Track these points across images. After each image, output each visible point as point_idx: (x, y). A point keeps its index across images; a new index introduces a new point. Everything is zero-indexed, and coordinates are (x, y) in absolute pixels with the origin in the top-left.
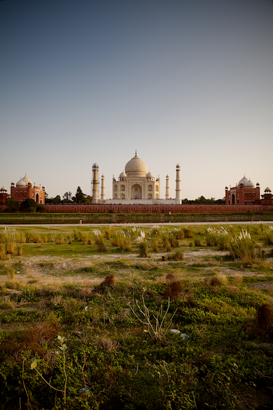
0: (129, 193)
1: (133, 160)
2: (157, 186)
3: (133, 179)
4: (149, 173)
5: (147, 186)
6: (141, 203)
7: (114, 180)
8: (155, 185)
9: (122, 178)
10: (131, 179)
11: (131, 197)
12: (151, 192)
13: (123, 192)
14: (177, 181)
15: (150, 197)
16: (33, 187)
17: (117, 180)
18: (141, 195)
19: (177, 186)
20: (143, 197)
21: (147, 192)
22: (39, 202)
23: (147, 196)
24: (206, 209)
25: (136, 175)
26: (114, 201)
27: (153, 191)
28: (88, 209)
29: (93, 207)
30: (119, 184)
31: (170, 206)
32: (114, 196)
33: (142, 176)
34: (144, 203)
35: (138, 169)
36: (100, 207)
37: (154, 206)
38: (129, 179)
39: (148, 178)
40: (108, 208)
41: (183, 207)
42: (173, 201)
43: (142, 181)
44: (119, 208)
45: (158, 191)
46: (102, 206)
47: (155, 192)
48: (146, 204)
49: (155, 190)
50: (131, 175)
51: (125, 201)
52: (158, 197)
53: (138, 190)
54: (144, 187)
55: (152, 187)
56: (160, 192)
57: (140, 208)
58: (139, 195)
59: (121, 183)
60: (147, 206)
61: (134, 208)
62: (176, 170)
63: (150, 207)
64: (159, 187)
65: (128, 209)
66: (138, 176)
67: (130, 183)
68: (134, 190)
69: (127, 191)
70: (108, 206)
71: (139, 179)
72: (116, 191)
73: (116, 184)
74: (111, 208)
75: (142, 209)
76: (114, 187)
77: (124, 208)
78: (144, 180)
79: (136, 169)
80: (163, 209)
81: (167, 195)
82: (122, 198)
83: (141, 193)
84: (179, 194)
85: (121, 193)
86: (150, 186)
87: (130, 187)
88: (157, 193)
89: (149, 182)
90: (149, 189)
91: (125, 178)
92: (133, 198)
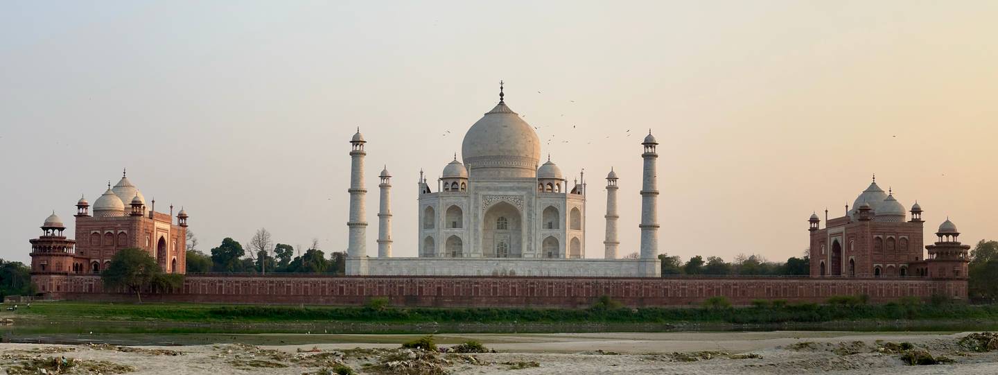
0: (476, 234)
1: (490, 119)
2: (575, 210)
3: (489, 184)
4: (549, 163)
5: (539, 212)
6: (519, 273)
7: (425, 190)
8: (569, 209)
9: (450, 181)
10: (484, 184)
11: (485, 248)
12: (554, 232)
13: (457, 231)
14: (648, 194)
15: (549, 248)
16: (147, 213)
17: (434, 188)
18: (519, 243)
19: (648, 211)
20: (524, 250)
21: (541, 233)
22: (169, 267)
23: (540, 245)
24: (744, 293)
25: (503, 172)
26: (423, 264)
27: (561, 227)
28: (332, 291)
29: (351, 285)
30: (441, 200)
31: (619, 281)
32: (423, 245)
33: (522, 176)
34: (529, 271)
35: (510, 151)
36: (375, 286)
37: (566, 281)
38: (479, 185)
39: (545, 183)
40: (403, 287)
41: (666, 284)
42: (632, 266)
43: (524, 193)
44: (439, 289)
45: (579, 229)
46: (381, 280)
47: (567, 232)
48: (536, 273)
49: (567, 225)
50: (485, 172)
51: (463, 264)
52: (579, 250)
53: (506, 223)
54: (529, 215)
55: (558, 214)
56: (584, 231)
57: (514, 289)
58: (513, 243)
59: (448, 201)
60: (541, 280)
61: (495, 289)
62: (643, 156)
63: (552, 284)
64: (582, 214)
65: (473, 291)
66: (509, 174)
67: (480, 198)
68: (495, 226)
69: (468, 229)
70: (402, 283)
71: (511, 185)
72: (432, 226)
73: (431, 201)
74: (411, 290)
75: (521, 292)
76: (423, 213)
77: (458, 289)
78: (531, 189)
79: (502, 151)
80: (595, 293)
81: (609, 243)
82: (452, 251)
83: (519, 234)
84: (651, 240)
85: (447, 234)
86: (552, 211)
87: (480, 212)
88: (575, 238)
89: (549, 195)
90: (547, 223)
91: (460, 182)
92: (492, 253)
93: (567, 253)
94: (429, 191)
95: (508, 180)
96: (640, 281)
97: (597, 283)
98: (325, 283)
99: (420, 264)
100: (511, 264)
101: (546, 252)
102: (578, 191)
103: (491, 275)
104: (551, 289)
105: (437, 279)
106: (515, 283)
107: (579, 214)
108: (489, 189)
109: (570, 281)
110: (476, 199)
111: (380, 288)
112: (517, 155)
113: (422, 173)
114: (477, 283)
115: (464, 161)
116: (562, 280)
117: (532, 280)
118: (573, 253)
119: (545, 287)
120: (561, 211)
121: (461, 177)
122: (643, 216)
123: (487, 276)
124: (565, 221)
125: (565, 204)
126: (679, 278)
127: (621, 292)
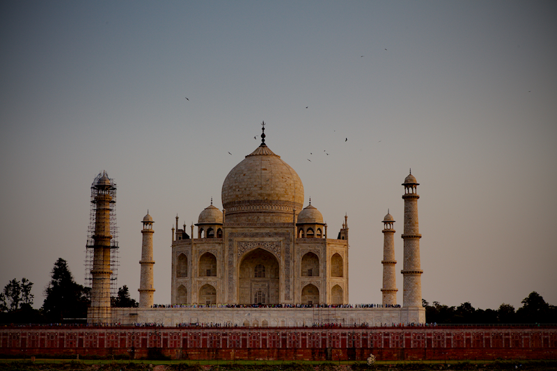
0: (229, 283)
1: (250, 161)
2: (337, 257)
3: (246, 231)
4: (310, 207)
5: (298, 258)
6: (273, 324)
7: (182, 236)
8: (329, 254)
9: (204, 224)
10: (239, 230)
11: (240, 297)
12: (313, 280)
13: (211, 280)
15: (309, 297)
18: (278, 291)
19: (409, 256)
20: (282, 300)
21: (300, 281)
23: (299, 294)
24: (517, 343)
25: (262, 218)
26: (170, 315)
27: (321, 274)
28: (71, 343)
29: (91, 337)
30: (194, 248)
31: (378, 331)
32: (175, 294)
33: (282, 221)
34: (283, 321)
35: (269, 195)
36: (116, 338)
37: (320, 331)
38: (234, 230)
39: (306, 228)
40: (146, 339)
41: (430, 335)
42: (394, 315)
43: (281, 239)
44: (185, 341)
45: (342, 276)
46: (123, 331)
47: (327, 278)
48: (291, 324)
49: (327, 272)
50: (244, 218)
51: (213, 315)
52: (342, 298)
53: (264, 271)
54: (287, 262)
55: (318, 260)
56: (347, 278)
57: (264, 341)
58: (272, 292)
59: (201, 248)
60: (293, 331)
61: (244, 340)
62: (403, 197)
63: (305, 335)
64: (344, 261)
65: (221, 343)
66: (268, 219)
67: (235, 245)
68: (252, 275)
69: (222, 278)
70: (146, 335)
71: (267, 230)
72: (185, 275)
73: (184, 249)
74: (155, 342)
75: (272, 343)
76: (176, 260)
77: (205, 341)
78: (289, 234)
79: (261, 195)
80: (352, 344)
81: (387, 291)
82: (205, 300)
83: (278, 282)
84: (415, 287)
85: (200, 282)
86: (311, 257)
87: (235, 260)
88: (337, 285)
89: (307, 240)
90: (306, 270)
91: (216, 228)
92: (249, 303)
93: (329, 302)
94: (185, 236)
95: (264, 225)
96: (400, 331)
97: (354, 333)
98: (63, 334)
99: (167, 315)
100: (263, 315)
101: (306, 302)
102: (342, 236)
103: (241, 325)
104: (304, 340)
105: (182, 331)
106: (265, 335)
107: (341, 260)
108: (245, 236)
109: (324, 331)
110: (231, 246)
111: (122, 340)
112: (276, 199)
113: (177, 218)
114: (225, 335)
115: (225, 206)
116: (316, 331)
117: (284, 331)
118: (337, 303)
119: (298, 338)
120: (321, 257)
121: (216, 222)
122: (405, 262)
123: (236, 327)
124: (325, 268)
125: (325, 249)
126: (443, 328)
127: (380, 342)
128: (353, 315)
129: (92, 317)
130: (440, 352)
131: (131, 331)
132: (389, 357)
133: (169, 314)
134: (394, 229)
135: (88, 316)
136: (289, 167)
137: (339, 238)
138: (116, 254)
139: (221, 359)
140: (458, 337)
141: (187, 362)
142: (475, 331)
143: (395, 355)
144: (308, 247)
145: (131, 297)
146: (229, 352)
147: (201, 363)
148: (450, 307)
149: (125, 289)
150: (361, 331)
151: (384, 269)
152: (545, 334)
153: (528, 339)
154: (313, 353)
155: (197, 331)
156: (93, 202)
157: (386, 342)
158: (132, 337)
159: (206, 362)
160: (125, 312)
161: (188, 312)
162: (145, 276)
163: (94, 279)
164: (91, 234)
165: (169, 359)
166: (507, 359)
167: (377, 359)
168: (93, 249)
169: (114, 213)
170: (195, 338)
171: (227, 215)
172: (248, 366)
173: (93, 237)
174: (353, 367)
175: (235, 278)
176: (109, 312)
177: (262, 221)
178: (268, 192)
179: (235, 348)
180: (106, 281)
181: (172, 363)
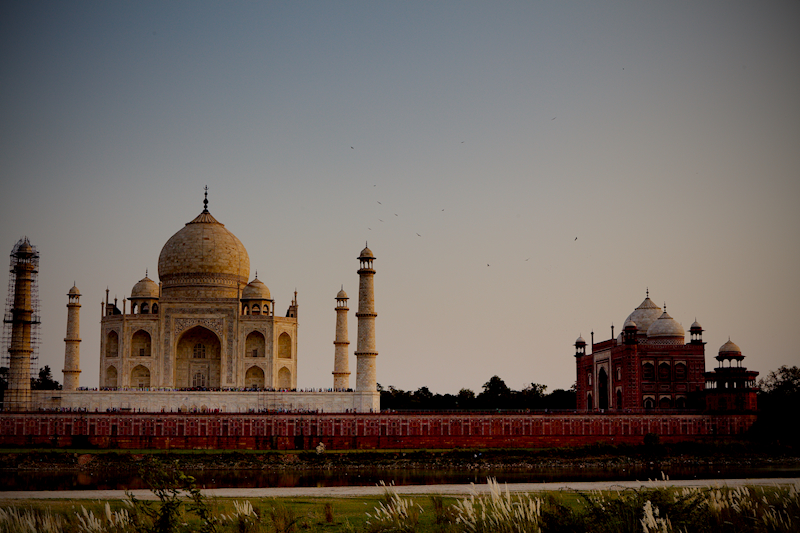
0: (166, 360)
1: (191, 229)
2: (285, 336)
3: (184, 306)
4: (256, 281)
5: (242, 337)
6: (212, 407)
7: (112, 311)
8: (277, 333)
9: (138, 298)
11: (178, 379)
12: (259, 362)
13: (144, 360)
14: (364, 316)
15: (253, 381)
18: (219, 373)
19: (364, 336)
20: (224, 383)
21: (243, 363)
23: (242, 376)
24: (476, 430)
25: (203, 292)
26: (98, 399)
27: (267, 355)
29: (8, 423)
30: (126, 325)
31: (328, 417)
32: (104, 376)
33: (225, 296)
35: (211, 267)
36: (37, 424)
37: (265, 418)
38: (171, 306)
39: (251, 304)
40: (70, 426)
41: (384, 421)
42: (345, 400)
43: (224, 316)
44: (114, 427)
45: (290, 357)
46: (44, 417)
47: (274, 360)
48: (233, 409)
49: (274, 352)
50: (182, 292)
51: (146, 399)
52: (289, 382)
53: (204, 351)
54: (230, 342)
55: (264, 340)
56: (296, 360)
57: (203, 427)
58: (212, 374)
59: (134, 325)
60: (235, 417)
61: (181, 427)
62: (359, 272)
63: (248, 421)
64: (293, 340)
65: (155, 430)
66: (210, 294)
67: (172, 321)
68: (191, 355)
69: (157, 358)
70: (70, 420)
71: (208, 306)
72: (116, 354)
73: (115, 325)
74: (81, 428)
75: (211, 431)
76: (106, 339)
77: (137, 427)
78: (232, 311)
79: (202, 267)
80: (299, 431)
81: (338, 374)
82: (138, 383)
83: (219, 363)
84: (368, 370)
85: (132, 362)
86: (257, 336)
87: (172, 338)
88: (285, 367)
89: (253, 318)
90: (251, 350)
91: (151, 303)
92: (187, 386)
93: (275, 385)
94: (117, 312)
95: (205, 301)
96: (352, 417)
97: (302, 420)
99: (94, 398)
100: (202, 399)
101: (250, 386)
102: (291, 313)
103: (178, 410)
104: (247, 428)
105: (112, 417)
106: (205, 421)
107: (290, 340)
108: (184, 312)
109: (269, 417)
110: (167, 324)
111: (42, 426)
112: (219, 272)
113: (107, 291)
114: (160, 421)
115: (161, 278)
116: (260, 417)
117: (225, 418)
118: (283, 386)
119: (241, 425)
120: (267, 336)
121: (152, 296)
122: (359, 342)
123: (172, 413)
124: (272, 348)
125: (272, 328)
126: (399, 414)
127: (331, 429)
128: (302, 400)
129: (11, 400)
130: (394, 440)
131: (54, 417)
132: (341, 446)
133: (96, 398)
134: (348, 307)
135: (5, 399)
136: (233, 237)
137: (287, 316)
138: (37, 331)
139: (155, 448)
140: (415, 424)
141: (117, 451)
142: (433, 417)
143: (347, 443)
144: (253, 325)
145: (54, 379)
146: (163, 441)
147: (132, 452)
148: (406, 391)
149: (47, 369)
150: (309, 418)
151: (337, 350)
152: (506, 421)
153: (488, 426)
154: (257, 442)
155: (128, 417)
156: (12, 271)
157: (337, 429)
158: (54, 423)
159: (138, 451)
160: (47, 396)
161: (118, 396)
162: (70, 355)
163: (12, 358)
164: (9, 308)
165: (97, 447)
166: (466, 447)
167: (327, 448)
168: (11, 324)
169: (36, 284)
170: (126, 424)
171: (164, 289)
172: (185, 455)
173: (12, 311)
174: (301, 456)
175: (171, 358)
176: (29, 395)
177: (202, 296)
178: (210, 264)
179: (170, 437)
180: (25, 361)
181: (100, 452)
